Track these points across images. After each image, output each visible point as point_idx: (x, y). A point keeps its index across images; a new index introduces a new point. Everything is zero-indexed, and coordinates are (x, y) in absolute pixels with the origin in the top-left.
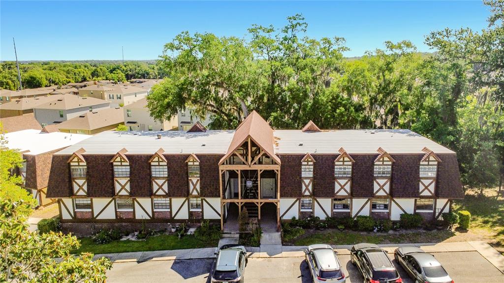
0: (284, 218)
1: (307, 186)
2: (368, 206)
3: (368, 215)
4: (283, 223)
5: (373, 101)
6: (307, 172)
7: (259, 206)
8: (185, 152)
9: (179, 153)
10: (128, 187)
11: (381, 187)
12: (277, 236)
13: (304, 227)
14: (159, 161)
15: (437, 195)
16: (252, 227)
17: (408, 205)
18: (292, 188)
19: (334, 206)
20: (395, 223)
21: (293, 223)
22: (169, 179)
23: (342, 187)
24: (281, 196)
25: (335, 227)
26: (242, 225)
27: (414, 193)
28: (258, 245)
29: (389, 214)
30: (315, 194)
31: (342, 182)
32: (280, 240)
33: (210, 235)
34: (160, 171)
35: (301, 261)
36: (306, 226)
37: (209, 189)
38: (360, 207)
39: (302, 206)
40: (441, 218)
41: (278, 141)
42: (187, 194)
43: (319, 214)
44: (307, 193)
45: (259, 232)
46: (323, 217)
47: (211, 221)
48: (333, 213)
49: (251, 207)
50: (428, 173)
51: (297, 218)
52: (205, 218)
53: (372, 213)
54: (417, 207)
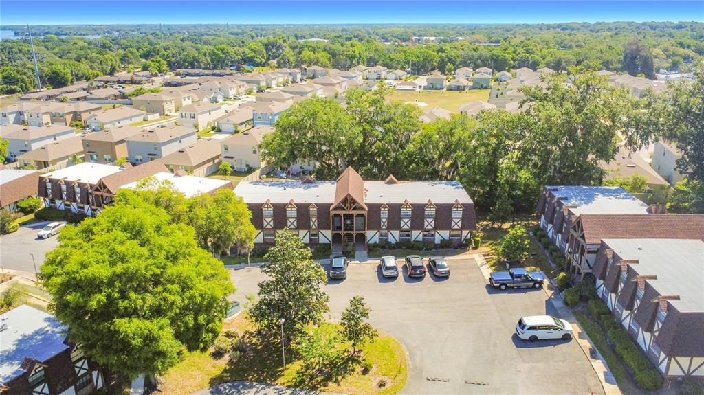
0: (370, 242)
1: (384, 223)
2: (421, 235)
3: (421, 240)
4: (369, 246)
5: (441, 156)
6: (384, 214)
7: (354, 235)
8: (308, 202)
9: (304, 202)
10: (272, 223)
11: (429, 223)
12: (365, 253)
13: (382, 248)
14: (291, 208)
15: (463, 228)
16: (350, 247)
17: (445, 234)
18: (375, 225)
19: (401, 235)
20: (437, 245)
21: (375, 245)
22: (298, 219)
23: (406, 223)
24: (368, 229)
25: (400, 247)
26: (344, 246)
27: (448, 227)
28: (354, 258)
29: (434, 239)
30: (389, 228)
31: (406, 220)
32: (366, 255)
33: (324, 252)
34: (292, 214)
35: (377, 265)
36: (383, 247)
37: (323, 225)
38: (416, 235)
39: (381, 235)
40: (464, 242)
41: (367, 193)
42: (308, 228)
43: (391, 239)
44: (384, 227)
45: (354, 251)
46: (393, 242)
47: (324, 244)
48: (400, 240)
49: (350, 236)
50: (457, 215)
51: (378, 242)
52: (320, 242)
53: (423, 239)
54: (451, 236)
